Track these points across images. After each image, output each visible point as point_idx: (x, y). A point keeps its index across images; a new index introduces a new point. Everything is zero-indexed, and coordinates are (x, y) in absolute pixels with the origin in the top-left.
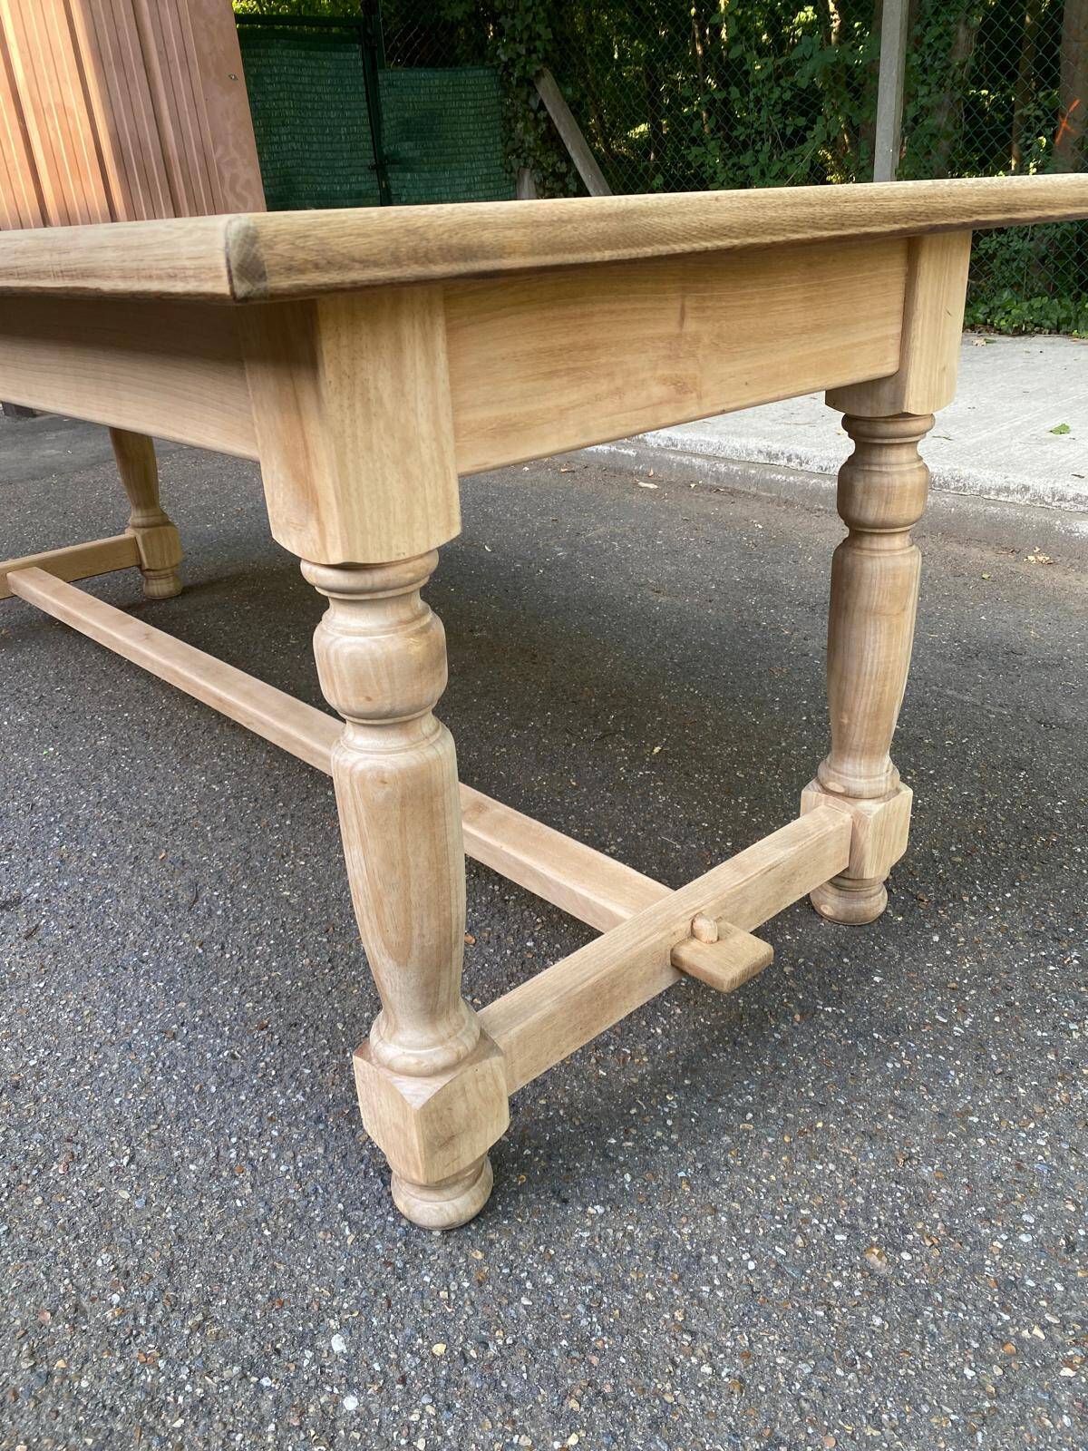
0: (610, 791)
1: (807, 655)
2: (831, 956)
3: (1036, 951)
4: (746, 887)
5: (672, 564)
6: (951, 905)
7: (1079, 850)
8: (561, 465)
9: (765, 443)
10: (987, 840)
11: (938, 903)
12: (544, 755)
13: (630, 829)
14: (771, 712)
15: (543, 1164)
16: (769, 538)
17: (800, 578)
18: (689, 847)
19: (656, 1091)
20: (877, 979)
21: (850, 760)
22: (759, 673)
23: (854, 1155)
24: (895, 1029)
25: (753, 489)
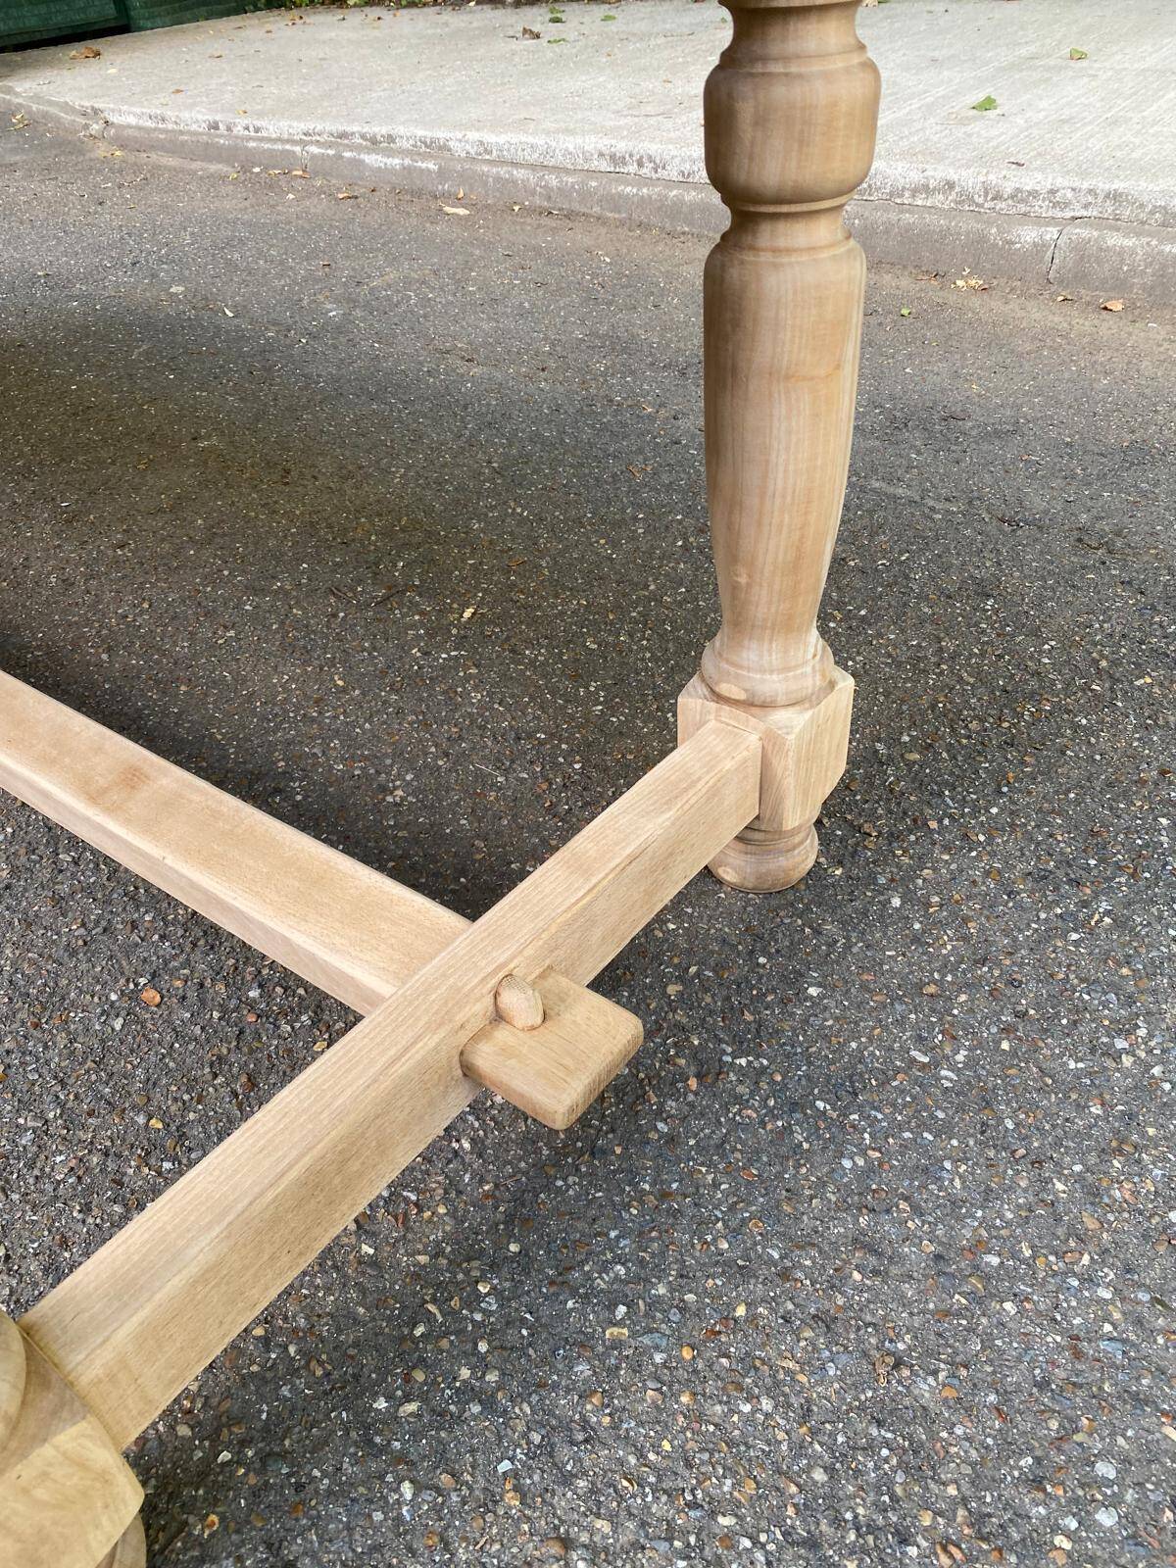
0: (397, 692)
1: (677, 442)
2: (739, 954)
3: (1049, 907)
4: (590, 904)
5: (490, 319)
6: (912, 838)
7: (1084, 721)
8: (339, 190)
9: (607, 141)
10: (954, 719)
11: (894, 837)
12: (296, 638)
13: (426, 754)
14: (634, 538)
15: (252, 1480)
16: (620, 275)
17: (664, 329)
18: (518, 779)
19: (460, 1276)
20: (813, 991)
21: (754, 645)
22: (614, 476)
23: (802, 1371)
24: (848, 1087)
25: (596, 209)
